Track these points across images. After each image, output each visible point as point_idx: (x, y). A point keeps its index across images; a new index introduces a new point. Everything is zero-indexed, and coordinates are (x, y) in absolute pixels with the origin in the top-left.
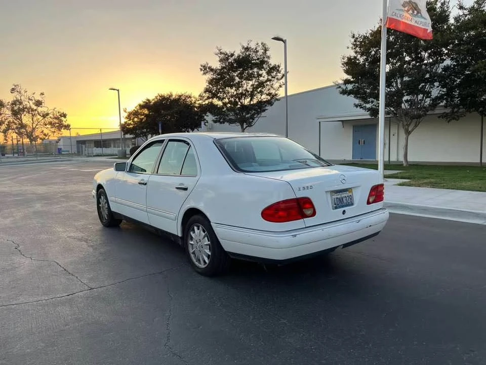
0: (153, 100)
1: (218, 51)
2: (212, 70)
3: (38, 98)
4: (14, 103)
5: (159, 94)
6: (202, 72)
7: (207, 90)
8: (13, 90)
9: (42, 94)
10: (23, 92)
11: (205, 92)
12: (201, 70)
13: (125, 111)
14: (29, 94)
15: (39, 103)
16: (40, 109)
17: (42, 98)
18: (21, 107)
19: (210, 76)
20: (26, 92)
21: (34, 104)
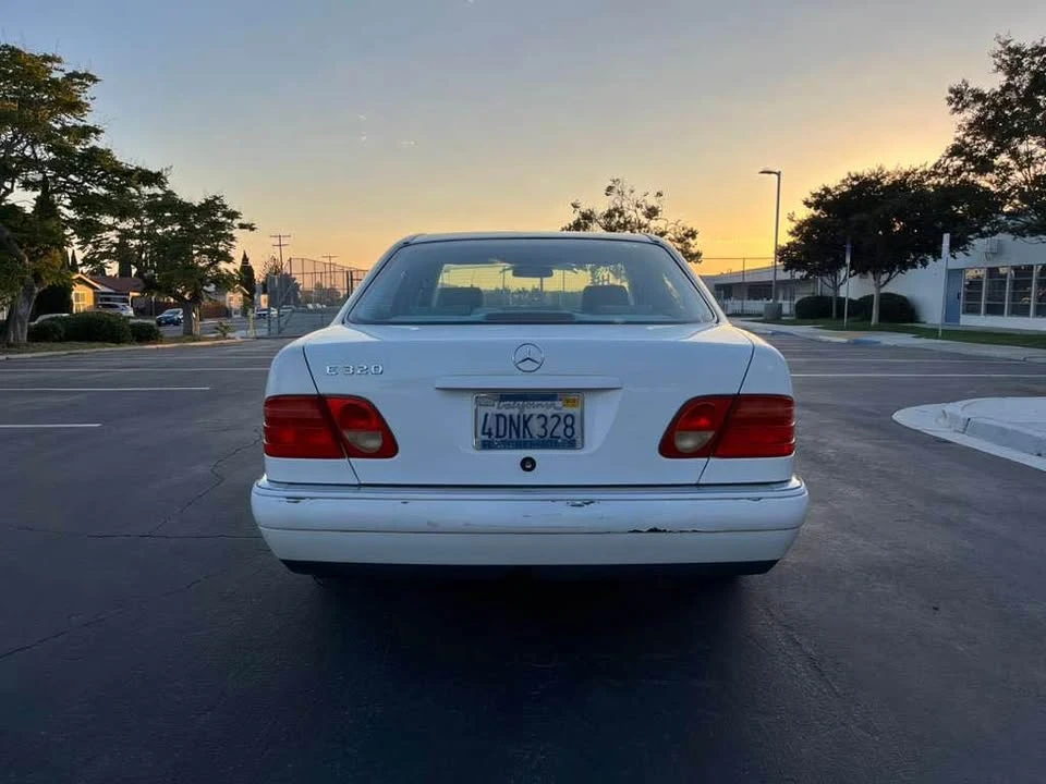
0: (836, 188)
1: (1000, 48)
2: (979, 97)
3: (652, 202)
4: (610, 215)
5: (849, 174)
6: (953, 106)
7: (956, 151)
8: (610, 189)
9: (659, 194)
10: (627, 193)
11: (951, 155)
12: (950, 101)
13: (791, 220)
14: (638, 195)
15: (652, 213)
16: (653, 224)
17: (659, 202)
18: (622, 221)
19: (970, 114)
20: (632, 192)
21: (643, 213)
